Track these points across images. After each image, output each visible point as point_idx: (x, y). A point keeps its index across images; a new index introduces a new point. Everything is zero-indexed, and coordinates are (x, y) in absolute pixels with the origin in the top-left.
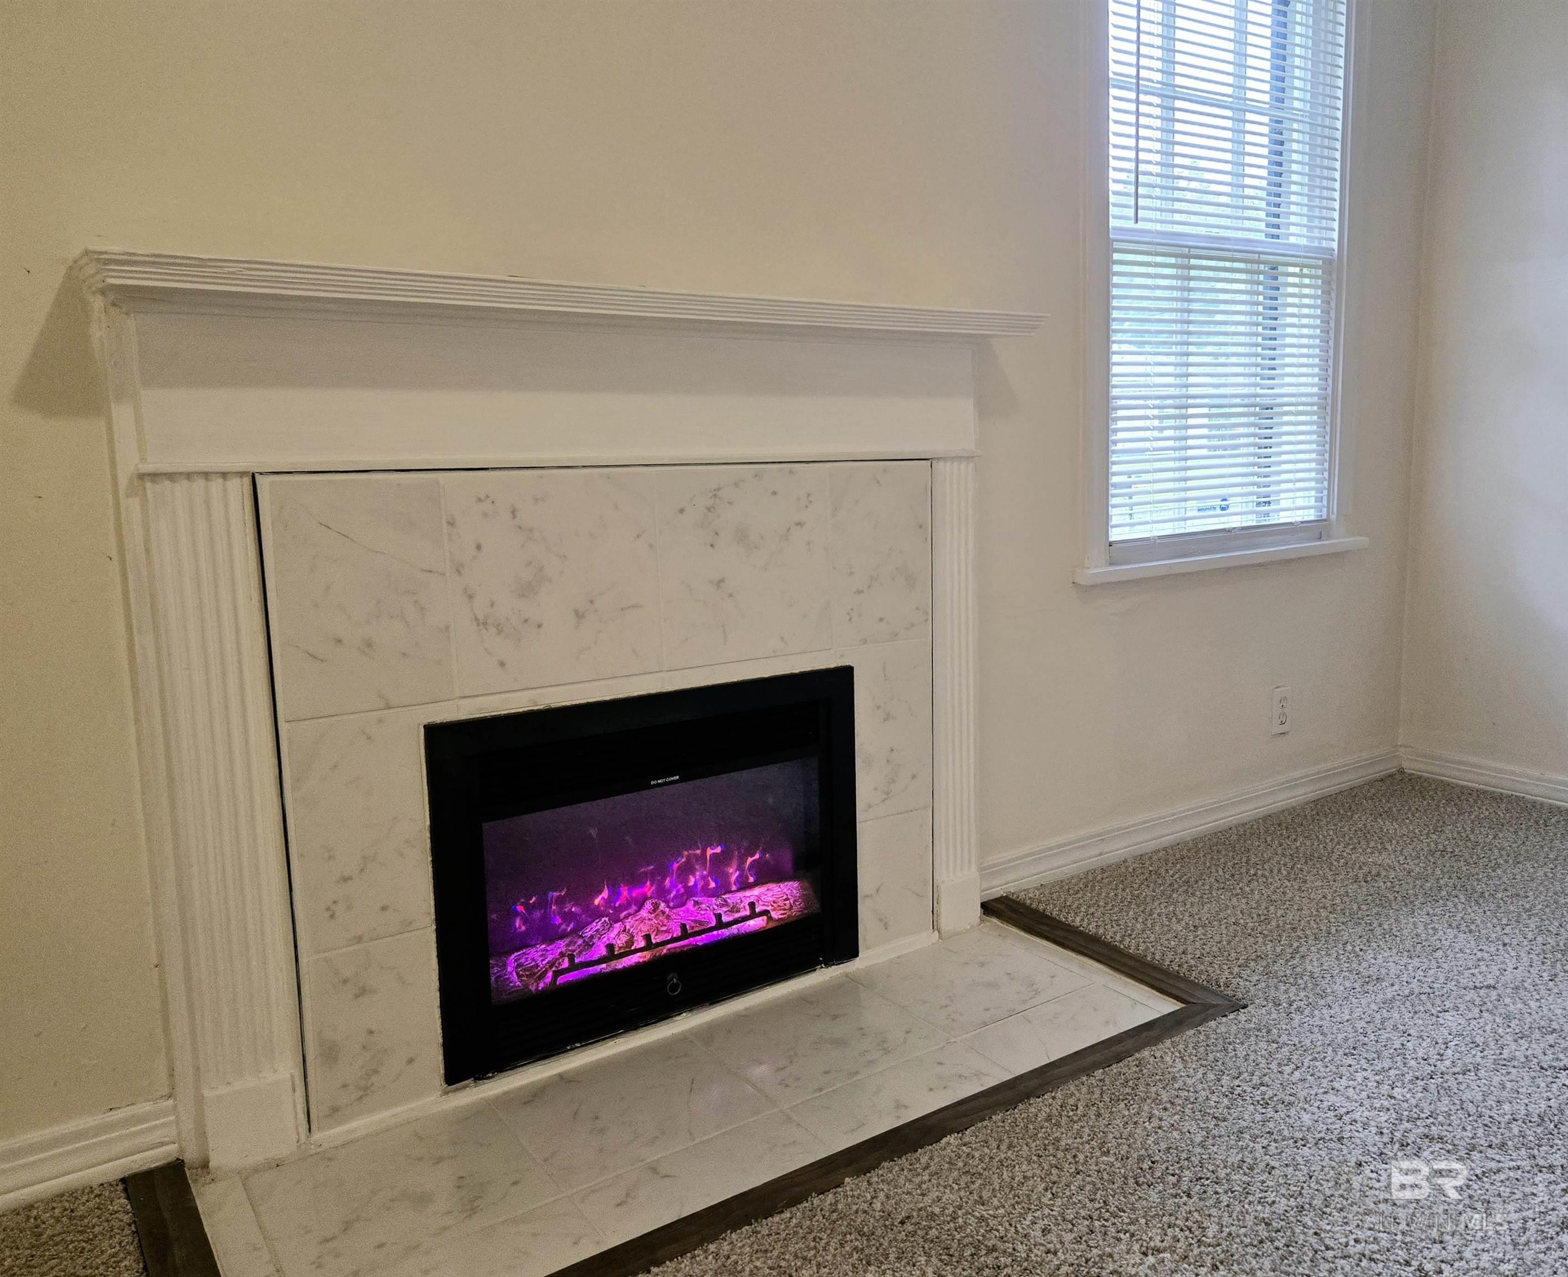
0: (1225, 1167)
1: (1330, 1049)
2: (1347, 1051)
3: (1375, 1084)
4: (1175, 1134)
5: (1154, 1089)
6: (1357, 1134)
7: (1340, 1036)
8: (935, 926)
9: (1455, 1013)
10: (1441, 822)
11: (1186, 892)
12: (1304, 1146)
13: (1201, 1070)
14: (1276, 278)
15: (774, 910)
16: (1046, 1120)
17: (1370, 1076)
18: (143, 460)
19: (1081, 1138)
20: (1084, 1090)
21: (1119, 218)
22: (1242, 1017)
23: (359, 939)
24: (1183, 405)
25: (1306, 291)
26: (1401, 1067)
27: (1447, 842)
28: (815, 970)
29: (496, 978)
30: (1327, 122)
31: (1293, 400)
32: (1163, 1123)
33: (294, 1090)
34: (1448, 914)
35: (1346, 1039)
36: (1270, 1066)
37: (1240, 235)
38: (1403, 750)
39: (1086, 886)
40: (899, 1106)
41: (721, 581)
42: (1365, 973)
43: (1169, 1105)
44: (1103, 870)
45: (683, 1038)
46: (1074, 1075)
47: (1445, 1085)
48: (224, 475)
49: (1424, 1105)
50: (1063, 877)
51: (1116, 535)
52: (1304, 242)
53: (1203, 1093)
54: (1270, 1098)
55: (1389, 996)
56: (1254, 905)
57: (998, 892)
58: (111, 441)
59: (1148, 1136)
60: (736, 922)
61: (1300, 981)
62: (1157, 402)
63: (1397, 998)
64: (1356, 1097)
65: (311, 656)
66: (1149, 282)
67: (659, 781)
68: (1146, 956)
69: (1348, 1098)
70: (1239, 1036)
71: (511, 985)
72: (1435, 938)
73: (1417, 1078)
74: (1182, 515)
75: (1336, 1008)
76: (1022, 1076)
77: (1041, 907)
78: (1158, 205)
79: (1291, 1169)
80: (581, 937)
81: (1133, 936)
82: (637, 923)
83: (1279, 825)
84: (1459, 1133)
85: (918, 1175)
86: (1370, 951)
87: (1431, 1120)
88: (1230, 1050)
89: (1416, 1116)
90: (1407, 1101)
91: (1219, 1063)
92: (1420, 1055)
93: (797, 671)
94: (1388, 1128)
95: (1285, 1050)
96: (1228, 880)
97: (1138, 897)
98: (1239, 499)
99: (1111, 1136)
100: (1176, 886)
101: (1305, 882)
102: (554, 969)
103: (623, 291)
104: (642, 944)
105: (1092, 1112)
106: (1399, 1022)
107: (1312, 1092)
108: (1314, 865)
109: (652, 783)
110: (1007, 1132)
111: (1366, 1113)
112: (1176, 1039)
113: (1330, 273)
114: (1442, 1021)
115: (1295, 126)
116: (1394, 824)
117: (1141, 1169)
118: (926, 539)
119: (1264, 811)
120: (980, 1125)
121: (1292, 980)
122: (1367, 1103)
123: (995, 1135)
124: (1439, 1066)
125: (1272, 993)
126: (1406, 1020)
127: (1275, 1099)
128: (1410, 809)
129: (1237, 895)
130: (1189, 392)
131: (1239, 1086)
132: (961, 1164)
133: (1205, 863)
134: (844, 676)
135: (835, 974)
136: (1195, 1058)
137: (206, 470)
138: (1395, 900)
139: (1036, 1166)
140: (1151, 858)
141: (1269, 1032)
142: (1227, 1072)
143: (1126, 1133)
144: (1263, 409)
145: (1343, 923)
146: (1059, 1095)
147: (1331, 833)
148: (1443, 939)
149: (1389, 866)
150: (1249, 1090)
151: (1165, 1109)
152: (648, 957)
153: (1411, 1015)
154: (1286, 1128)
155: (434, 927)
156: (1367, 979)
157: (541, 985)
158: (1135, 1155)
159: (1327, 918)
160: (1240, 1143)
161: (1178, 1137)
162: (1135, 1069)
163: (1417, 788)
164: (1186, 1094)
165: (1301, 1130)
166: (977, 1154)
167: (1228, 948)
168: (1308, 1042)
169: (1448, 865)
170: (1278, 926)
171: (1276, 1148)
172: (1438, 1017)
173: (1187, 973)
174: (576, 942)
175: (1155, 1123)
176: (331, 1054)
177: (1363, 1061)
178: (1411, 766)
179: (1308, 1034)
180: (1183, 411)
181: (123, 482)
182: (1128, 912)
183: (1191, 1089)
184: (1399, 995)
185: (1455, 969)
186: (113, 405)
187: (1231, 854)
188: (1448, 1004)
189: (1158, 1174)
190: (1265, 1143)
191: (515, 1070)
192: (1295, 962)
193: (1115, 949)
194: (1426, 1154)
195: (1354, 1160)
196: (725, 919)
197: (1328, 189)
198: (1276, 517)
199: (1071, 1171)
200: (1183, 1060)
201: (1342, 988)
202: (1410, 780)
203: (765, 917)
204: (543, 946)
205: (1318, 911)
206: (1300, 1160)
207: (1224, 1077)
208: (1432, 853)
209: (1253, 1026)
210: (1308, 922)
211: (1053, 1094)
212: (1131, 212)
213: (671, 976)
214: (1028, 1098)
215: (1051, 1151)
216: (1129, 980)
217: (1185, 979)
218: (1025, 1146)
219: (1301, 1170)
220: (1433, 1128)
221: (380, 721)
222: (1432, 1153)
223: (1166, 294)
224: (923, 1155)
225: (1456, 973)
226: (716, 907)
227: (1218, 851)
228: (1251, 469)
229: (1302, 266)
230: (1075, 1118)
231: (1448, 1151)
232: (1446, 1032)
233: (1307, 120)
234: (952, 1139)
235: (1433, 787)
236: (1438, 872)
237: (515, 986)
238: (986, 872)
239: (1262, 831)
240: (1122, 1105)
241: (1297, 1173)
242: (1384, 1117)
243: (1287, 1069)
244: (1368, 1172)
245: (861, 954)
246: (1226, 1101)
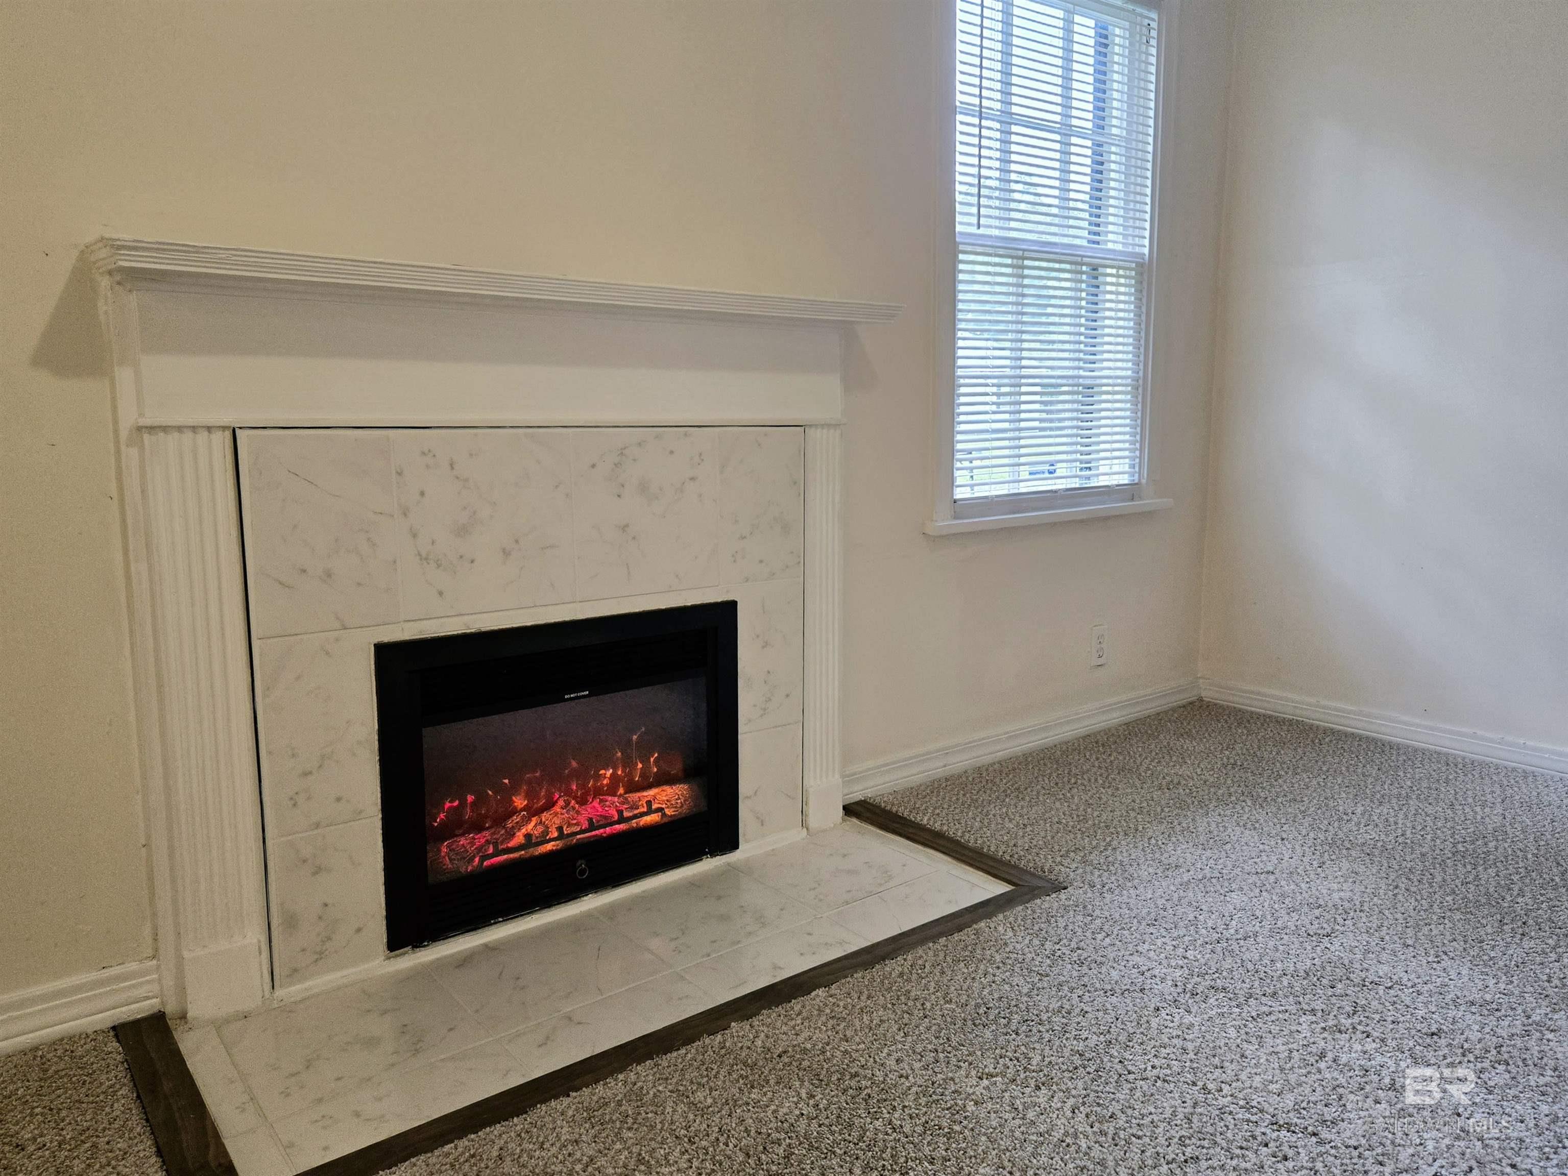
0: (1047, 1011)
1: (1136, 920)
2: (1150, 922)
3: (1172, 948)
4: (1007, 987)
5: (988, 952)
6: (1156, 986)
7: (1145, 911)
8: (804, 824)
9: (1239, 893)
10: (1233, 741)
11: (1017, 797)
12: (1113, 995)
13: (1028, 938)
14: (1096, 278)
15: (668, 807)
16: (899, 977)
17: (1168, 942)
18: (141, 415)
19: (928, 990)
20: (931, 953)
21: (964, 224)
22: (1063, 895)
23: (317, 825)
24: (1017, 382)
25: (1122, 289)
26: (1194, 934)
27: (1237, 757)
28: (702, 860)
29: (431, 862)
30: (1140, 146)
31: (1110, 381)
32: (996, 979)
33: (260, 953)
34: (1236, 815)
35: (1149, 913)
36: (1085, 934)
37: (1066, 240)
38: (1201, 681)
39: (932, 792)
40: (776, 967)
41: (627, 526)
42: (1166, 862)
43: (1001, 965)
44: (947, 780)
45: (589, 915)
46: (923, 942)
47: (1230, 948)
48: (209, 429)
49: (1212, 963)
50: (913, 785)
51: (960, 493)
52: (1119, 247)
53: (1029, 955)
54: (1085, 959)
55: (1186, 879)
56: (1074, 808)
57: (857, 796)
58: (114, 399)
59: (983, 988)
60: (635, 817)
61: (1111, 868)
62: (995, 381)
63: (1192, 881)
64: (1156, 957)
65: (280, 583)
66: (988, 278)
67: (572, 696)
68: (983, 848)
69: (1149, 958)
70: (1060, 911)
71: (444, 867)
72: (1226, 833)
73: (1207, 943)
74: (1016, 478)
75: (1141, 889)
76: (878, 944)
77: (894, 810)
78: (997, 214)
79: (1101, 1014)
80: (504, 827)
81: (972, 832)
82: (551, 816)
83: (1097, 742)
84: (1239, 985)
85: (792, 1019)
86: (1171, 845)
87: (1217, 975)
88: (1052, 922)
89: (1204, 972)
90: (1198, 961)
91: (1043, 932)
92: (1210, 925)
93: (689, 604)
94: (1181, 982)
95: (1098, 922)
96: (1053, 787)
97: (976, 801)
98: (1064, 465)
99: (953, 988)
100: (1009, 792)
101: (1117, 789)
102: (481, 854)
103: (549, 279)
104: (556, 834)
105: (937, 971)
106: (1193, 899)
107: (1119, 954)
108: (1125, 775)
109: (566, 697)
110: (866, 986)
111: (1164, 970)
112: (1008, 913)
113: (1142, 274)
114: (1229, 899)
115: (1113, 149)
116: (1194, 742)
117: (978, 1014)
118: (799, 494)
119: (1083, 731)
120: (843, 981)
121: (1105, 867)
122: (1165, 962)
123: (856, 989)
124: (1224, 934)
125: (1089, 877)
126: (1199, 898)
127: (1089, 959)
128: (1207, 730)
129: (1061, 799)
130: (1022, 373)
131: (1059, 950)
132: (828, 1011)
133: (1033, 774)
134: (728, 609)
135: (718, 863)
136: (1023, 928)
137: (192, 424)
138: (1193, 804)
139: (890, 1012)
140: (987, 770)
141: (1085, 907)
142: (1049, 939)
143: (965, 987)
144: (1085, 388)
145: (1148, 822)
146: (910, 957)
147: (1140, 749)
148: (1232, 835)
149: (1188, 777)
150: (1068, 952)
151: (998, 968)
152: (561, 845)
153: (1203, 894)
154: (1098, 982)
155: (380, 816)
156: (1168, 867)
157: (470, 868)
158: (973, 1003)
159: (1135, 817)
160: (1060, 994)
161: (1009, 989)
162: (973, 937)
163: (1213, 713)
164: (1016, 955)
165: (1110, 983)
166: (841, 1004)
167: (1052, 842)
168: (1117, 916)
169: (1237, 776)
170: (1094, 825)
171: (1090, 997)
172: (1225, 896)
173: (1017, 861)
174: (499, 832)
175: (990, 978)
176: (291, 922)
177: (1162, 930)
178: (1208, 694)
179: (1118, 909)
180: (1017, 389)
181: (124, 434)
182: (967, 813)
183: (1020, 953)
184: (1193, 879)
185: (1241, 859)
186: (116, 369)
187: (1055, 766)
188: (1234, 886)
189: (991, 1017)
190: (1081, 993)
191: (446, 941)
192: (1108, 853)
193: (958, 843)
194: (1212, 1001)
195: (1153, 1005)
196: (626, 814)
197: (1140, 203)
198: (1096, 480)
199: (919, 1015)
200: (1013, 929)
201: (1146, 873)
202: (1208, 706)
203: (660, 814)
204: (471, 835)
205: (1127, 812)
206: (1109, 1006)
207: (1048, 943)
208: (1225, 766)
209: (1072, 903)
210: (1119, 821)
211: (905, 957)
212: (974, 220)
213: (579, 862)
214: (884, 960)
215: (903, 1001)
216: (967, 868)
217: (1016, 867)
218: (881, 997)
219: (1109, 1014)
220: (1218, 981)
221: (337, 640)
222: (1217, 1000)
223: (1004, 289)
224: (796, 1005)
225: (1242, 861)
226: (618, 805)
227: (1045, 764)
228: (1074, 440)
229: (1119, 268)
230: (923, 975)
231: (1230, 999)
232: (1231, 907)
233: (1124, 144)
234: (821, 992)
235: (1227, 712)
236: (1229, 782)
237: (447, 868)
238: (849, 779)
239: (1082, 747)
240: (962, 965)
241: (1106, 1016)
242: (1178, 973)
243: (1100, 937)
244: (1164, 1015)
245: (740, 847)
246: (1048, 961)
